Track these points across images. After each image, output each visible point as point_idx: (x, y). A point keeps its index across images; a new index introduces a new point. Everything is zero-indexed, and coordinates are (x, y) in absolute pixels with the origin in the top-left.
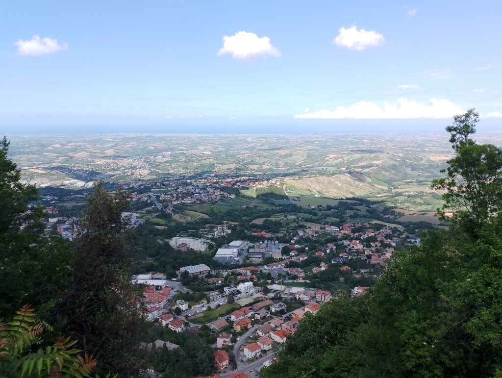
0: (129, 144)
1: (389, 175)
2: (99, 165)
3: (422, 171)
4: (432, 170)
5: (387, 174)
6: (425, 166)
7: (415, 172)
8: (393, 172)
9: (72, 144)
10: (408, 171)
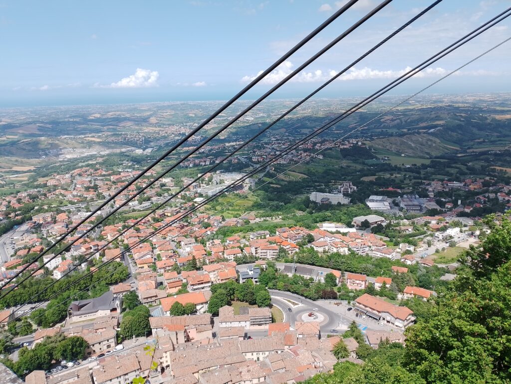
0: (167, 112)
1: (456, 135)
2: (148, 133)
3: (489, 131)
4: (500, 129)
5: (454, 134)
6: (493, 126)
7: (482, 132)
8: (460, 132)
9: (111, 114)
10: (475, 131)
